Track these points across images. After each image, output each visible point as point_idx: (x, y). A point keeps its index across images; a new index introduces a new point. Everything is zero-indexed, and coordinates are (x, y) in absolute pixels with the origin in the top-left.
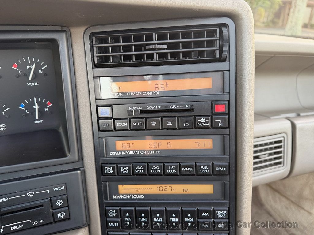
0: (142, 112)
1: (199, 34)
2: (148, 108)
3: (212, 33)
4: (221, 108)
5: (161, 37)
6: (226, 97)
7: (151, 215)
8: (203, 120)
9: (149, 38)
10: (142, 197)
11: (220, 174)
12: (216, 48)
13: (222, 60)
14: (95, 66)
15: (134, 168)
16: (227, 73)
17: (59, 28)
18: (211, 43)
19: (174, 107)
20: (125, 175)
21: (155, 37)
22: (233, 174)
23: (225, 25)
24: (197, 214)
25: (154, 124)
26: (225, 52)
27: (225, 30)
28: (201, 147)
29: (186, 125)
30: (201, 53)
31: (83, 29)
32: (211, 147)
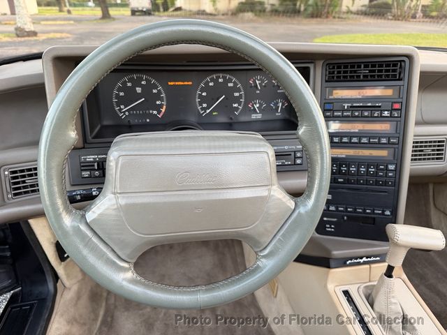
0: (351, 107)
1: (388, 65)
2: (354, 105)
3: (395, 65)
4: (397, 106)
5: (366, 66)
6: (400, 100)
7: (348, 166)
8: (386, 112)
9: (359, 67)
10: (344, 156)
11: (393, 144)
12: (397, 73)
13: (400, 79)
14: (326, 81)
15: (341, 139)
16: (402, 87)
17: (310, 61)
18: (394, 71)
19: (370, 104)
20: (336, 143)
21: (362, 66)
22: (401, 144)
23: (404, 61)
24: (377, 167)
25: (357, 114)
26: (402, 75)
27: (403, 64)
28: (383, 128)
29: (376, 115)
30: (388, 76)
31: (321, 62)
32: (389, 129)
